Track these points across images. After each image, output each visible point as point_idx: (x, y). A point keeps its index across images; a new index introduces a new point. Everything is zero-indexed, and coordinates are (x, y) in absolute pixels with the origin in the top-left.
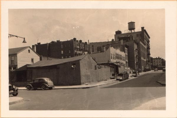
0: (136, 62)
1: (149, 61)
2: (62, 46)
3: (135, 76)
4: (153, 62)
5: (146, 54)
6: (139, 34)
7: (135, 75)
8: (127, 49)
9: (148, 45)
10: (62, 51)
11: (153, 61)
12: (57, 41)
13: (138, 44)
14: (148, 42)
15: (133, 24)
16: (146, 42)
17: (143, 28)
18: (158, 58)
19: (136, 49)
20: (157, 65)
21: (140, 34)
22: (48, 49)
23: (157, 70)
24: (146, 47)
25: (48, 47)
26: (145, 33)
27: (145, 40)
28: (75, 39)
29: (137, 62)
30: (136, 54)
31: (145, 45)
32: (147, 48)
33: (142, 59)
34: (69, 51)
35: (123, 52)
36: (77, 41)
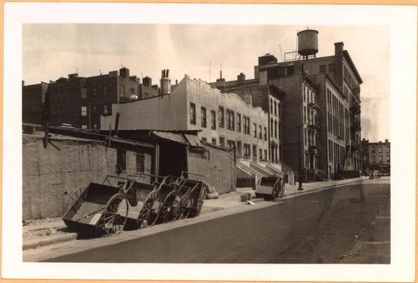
0: (306, 148)
1: (354, 149)
2: (84, 91)
3: (267, 197)
4: (371, 154)
5: (347, 124)
6: (327, 64)
7: (268, 190)
8: (278, 101)
9: (353, 100)
10: (84, 109)
11: (370, 151)
12: (71, 76)
13: (318, 90)
14: (356, 91)
15: (312, 36)
16: (349, 91)
17: (339, 46)
18: (384, 141)
19: (310, 105)
20: (381, 162)
21: (330, 65)
22: (44, 101)
23: (379, 176)
24: (346, 105)
25: (44, 96)
26: (345, 62)
27: (344, 84)
28: (124, 71)
29: (311, 148)
30: (308, 119)
31: (344, 97)
32: (350, 109)
33: (328, 138)
34: (105, 107)
35: (260, 109)
36: (134, 78)
